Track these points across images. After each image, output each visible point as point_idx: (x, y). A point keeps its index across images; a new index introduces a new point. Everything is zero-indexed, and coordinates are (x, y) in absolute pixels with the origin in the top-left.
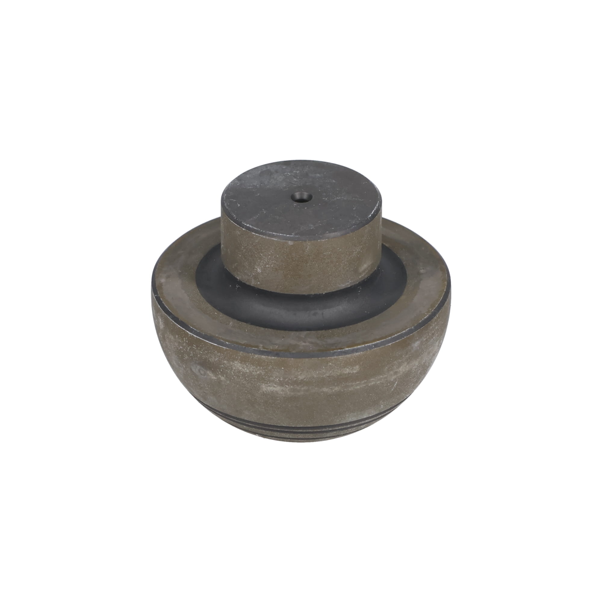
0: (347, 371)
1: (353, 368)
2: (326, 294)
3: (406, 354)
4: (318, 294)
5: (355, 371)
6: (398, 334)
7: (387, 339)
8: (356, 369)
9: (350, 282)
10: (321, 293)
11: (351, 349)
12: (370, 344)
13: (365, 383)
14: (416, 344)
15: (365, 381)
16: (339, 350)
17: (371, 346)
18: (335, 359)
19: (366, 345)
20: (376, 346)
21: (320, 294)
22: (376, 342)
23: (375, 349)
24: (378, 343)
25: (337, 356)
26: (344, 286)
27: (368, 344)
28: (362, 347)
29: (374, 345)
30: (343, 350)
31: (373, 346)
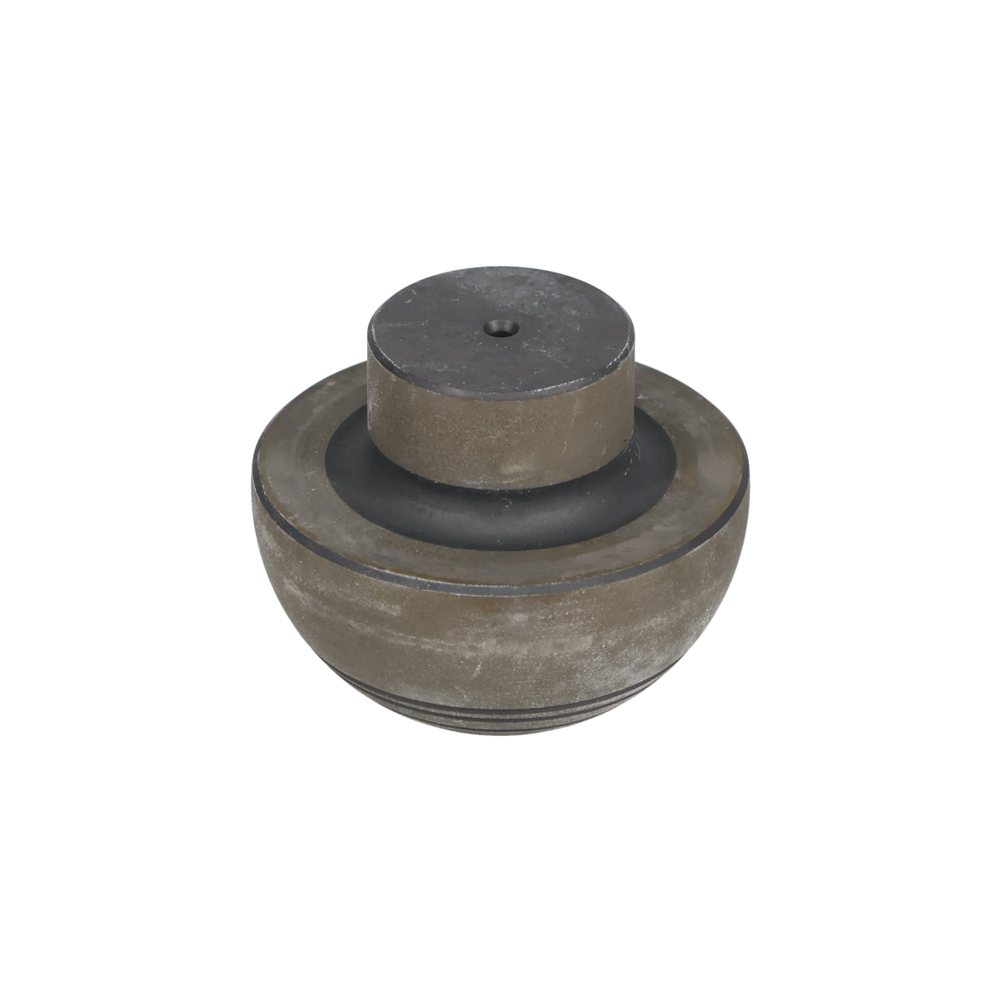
0: (382, 607)
1: (391, 606)
2: (439, 484)
3: (494, 626)
4: (428, 479)
5: (395, 614)
6: (482, 586)
7: (458, 584)
8: (396, 611)
9: (482, 481)
10: (432, 479)
11: (393, 575)
12: (426, 580)
13: (412, 640)
14: (518, 618)
15: (414, 637)
16: (376, 568)
17: (425, 583)
18: (363, 578)
19: (419, 579)
20: (433, 586)
21: (429, 480)
22: (436, 582)
23: (430, 591)
24: (439, 584)
25: (368, 575)
26: (469, 483)
27: (423, 579)
28: (411, 580)
29: (431, 584)
30: (382, 571)
31: (429, 585)
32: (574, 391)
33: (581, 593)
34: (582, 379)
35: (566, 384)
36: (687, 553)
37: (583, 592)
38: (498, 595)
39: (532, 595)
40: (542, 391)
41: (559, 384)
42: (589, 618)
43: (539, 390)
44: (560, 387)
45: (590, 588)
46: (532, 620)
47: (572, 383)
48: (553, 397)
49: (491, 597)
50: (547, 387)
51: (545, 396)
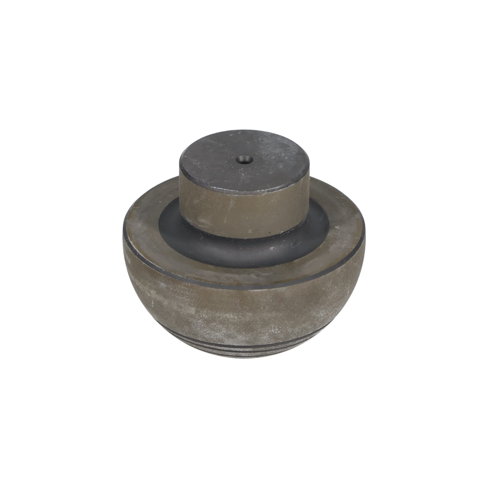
3: (154, 284)
14: (163, 285)
32: (230, 195)
33: (188, 285)
34: (237, 191)
35: (228, 190)
36: (250, 290)
37: (189, 285)
38: (156, 270)
39: (168, 276)
40: (216, 188)
41: (225, 189)
42: (192, 299)
43: (215, 187)
44: (225, 190)
45: (193, 284)
46: (167, 288)
47: (231, 191)
48: (219, 193)
49: (153, 270)
50: (219, 188)
51: (216, 191)
